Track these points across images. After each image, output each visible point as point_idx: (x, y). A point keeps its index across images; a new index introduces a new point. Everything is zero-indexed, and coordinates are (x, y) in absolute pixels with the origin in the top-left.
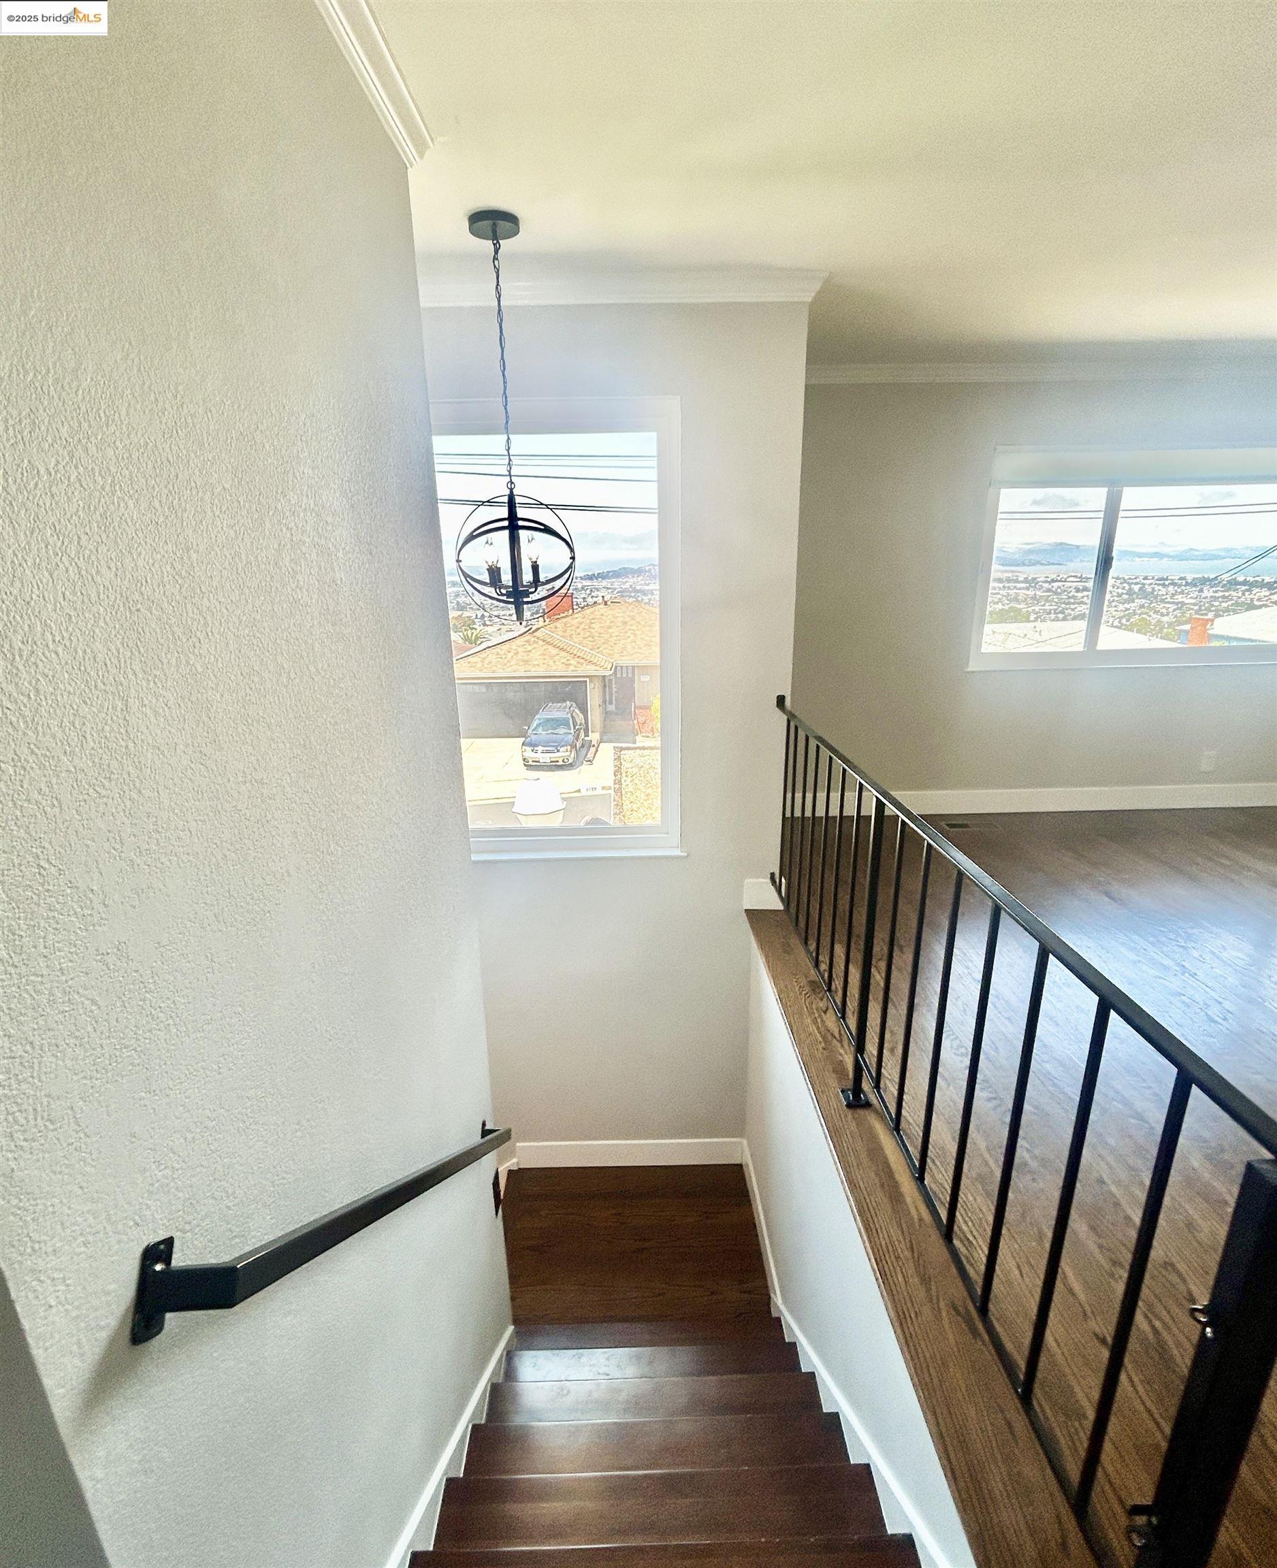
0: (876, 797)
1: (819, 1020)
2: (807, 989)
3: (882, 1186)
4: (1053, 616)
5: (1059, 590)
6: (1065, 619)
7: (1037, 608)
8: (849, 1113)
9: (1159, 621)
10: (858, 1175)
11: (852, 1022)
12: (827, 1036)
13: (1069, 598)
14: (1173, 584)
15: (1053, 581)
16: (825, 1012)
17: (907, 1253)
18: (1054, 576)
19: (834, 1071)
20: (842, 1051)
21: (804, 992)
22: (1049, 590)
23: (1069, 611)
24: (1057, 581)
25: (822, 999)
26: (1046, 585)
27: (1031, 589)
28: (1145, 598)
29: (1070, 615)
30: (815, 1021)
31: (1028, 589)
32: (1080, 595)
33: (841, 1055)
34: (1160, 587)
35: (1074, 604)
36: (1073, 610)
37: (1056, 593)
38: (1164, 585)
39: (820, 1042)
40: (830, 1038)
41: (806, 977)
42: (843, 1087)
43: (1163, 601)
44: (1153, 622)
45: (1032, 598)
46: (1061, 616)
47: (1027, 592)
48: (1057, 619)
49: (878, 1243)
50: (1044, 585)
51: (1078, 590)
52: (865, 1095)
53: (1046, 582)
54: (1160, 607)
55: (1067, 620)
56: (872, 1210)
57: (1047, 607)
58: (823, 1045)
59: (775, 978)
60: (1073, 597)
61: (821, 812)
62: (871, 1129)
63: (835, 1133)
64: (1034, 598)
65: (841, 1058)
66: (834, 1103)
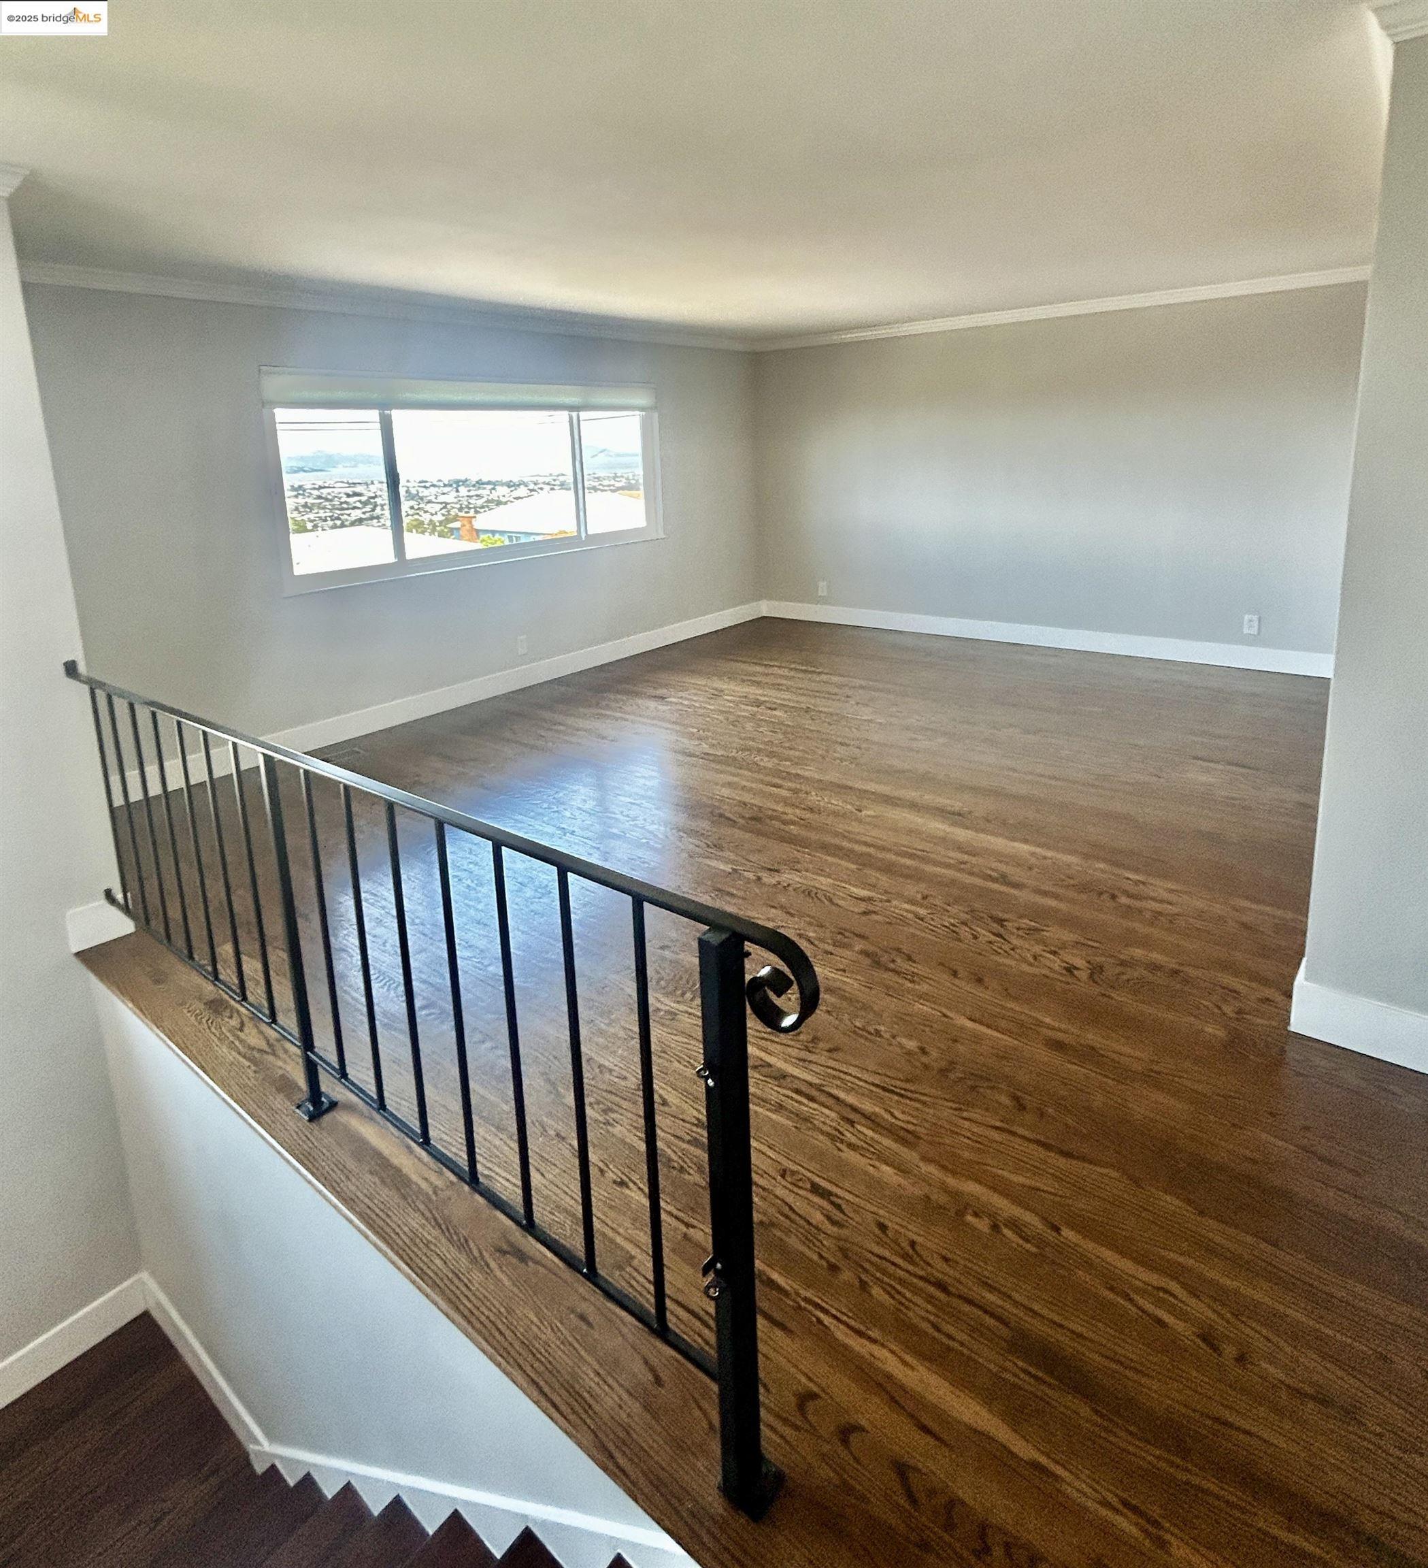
0: (264, 754)
1: (237, 1043)
2: (206, 1014)
3: (383, 1182)
4: (330, 523)
5: (329, 497)
6: (343, 526)
7: (312, 516)
8: (313, 1125)
9: (431, 521)
10: (350, 1188)
11: (289, 1021)
12: (254, 1057)
13: (342, 503)
14: (434, 486)
15: (321, 488)
16: (241, 1030)
17: (436, 1232)
18: (321, 483)
19: (279, 1090)
20: (280, 1063)
21: (204, 1020)
22: (319, 497)
23: (345, 517)
24: (325, 487)
25: (231, 1017)
26: (316, 493)
27: (300, 497)
28: (412, 499)
29: (347, 520)
30: (232, 1046)
31: (296, 496)
32: (351, 500)
33: (281, 1068)
34: (424, 489)
35: (348, 509)
36: (349, 515)
37: (327, 500)
38: (425, 487)
39: (249, 1067)
40: (257, 1055)
41: (200, 999)
42: (297, 1102)
43: (430, 502)
44: (426, 522)
45: (303, 506)
46: (338, 523)
47: (296, 500)
48: (334, 527)
49: (401, 1243)
50: (312, 492)
51: (348, 496)
52: (327, 1097)
53: (314, 489)
54: (428, 507)
55: (346, 526)
56: (381, 1214)
57: (322, 514)
58: (253, 1068)
59: (156, 1019)
60: (346, 502)
61: (136, 795)
62: (346, 1129)
63: (307, 1159)
64: (305, 506)
65: (280, 1072)
66: (291, 1125)
